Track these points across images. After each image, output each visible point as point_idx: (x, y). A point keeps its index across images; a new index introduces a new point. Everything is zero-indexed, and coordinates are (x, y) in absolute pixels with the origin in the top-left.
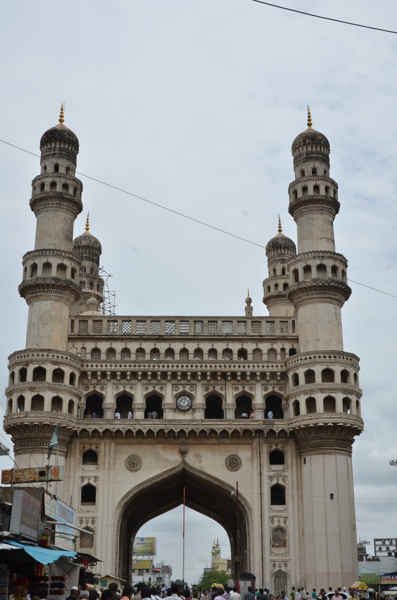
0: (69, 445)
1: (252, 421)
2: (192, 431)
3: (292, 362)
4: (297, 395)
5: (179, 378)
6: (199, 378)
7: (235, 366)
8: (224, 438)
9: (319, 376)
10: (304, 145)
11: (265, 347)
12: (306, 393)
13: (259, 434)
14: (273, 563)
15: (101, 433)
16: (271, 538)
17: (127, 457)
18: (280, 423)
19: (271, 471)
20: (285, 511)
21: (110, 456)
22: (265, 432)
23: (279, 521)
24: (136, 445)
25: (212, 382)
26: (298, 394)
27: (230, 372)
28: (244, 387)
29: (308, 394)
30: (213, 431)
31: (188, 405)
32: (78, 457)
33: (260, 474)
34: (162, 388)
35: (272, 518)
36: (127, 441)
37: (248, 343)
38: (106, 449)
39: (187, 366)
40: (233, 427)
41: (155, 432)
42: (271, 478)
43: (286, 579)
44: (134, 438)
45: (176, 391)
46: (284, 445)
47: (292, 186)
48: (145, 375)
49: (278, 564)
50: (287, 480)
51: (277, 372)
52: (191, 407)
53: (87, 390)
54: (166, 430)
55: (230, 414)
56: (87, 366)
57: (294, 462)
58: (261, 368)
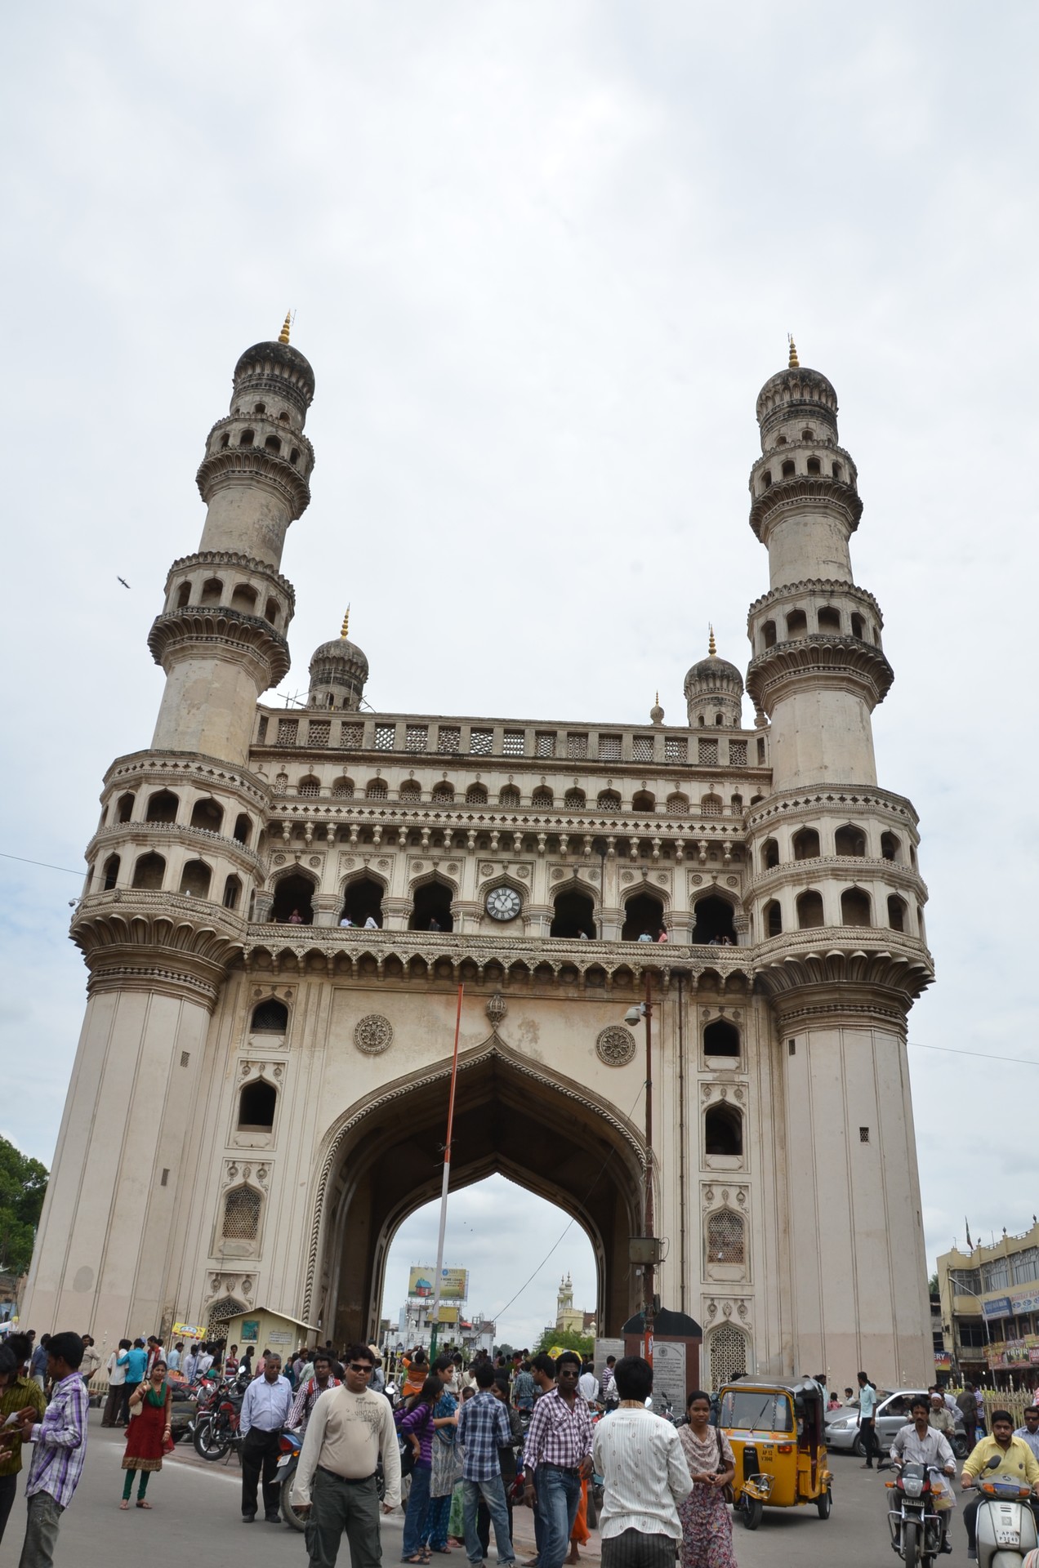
0: (223, 987)
1: (663, 948)
2: (519, 966)
3: (762, 816)
4: (773, 887)
5: (494, 844)
6: (542, 847)
7: (625, 825)
8: (594, 986)
9: (830, 842)
10: (784, 390)
11: (695, 791)
12: (799, 880)
13: (680, 982)
14: (709, 1302)
15: (299, 959)
16: (706, 1237)
17: (359, 1021)
18: (732, 955)
19: (707, 1069)
20: (741, 1171)
21: (317, 1016)
22: (696, 975)
23: (725, 1196)
24: (383, 994)
25: (571, 859)
26: (776, 886)
27: (615, 837)
28: (645, 875)
29: (802, 884)
30: (569, 969)
31: (512, 909)
32: (242, 1014)
33: (681, 1077)
34: (452, 868)
35: (708, 1186)
36: (362, 982)
37: (656, 780)
38: (311, 1000)
39: (515, 820)
40: (619, 960)
41: (430, 962)
42: (707, 1087)
43: (743, 1346)
44: (378, 977)
45: (486, 875)
46: (739, 1010)
47: (759, 467)
48: (415, 835)
49: (722, 1305)
50: (745, 1093)
51: (725, 841)
52: (518, 915)
53: (281, 864)
54: (456, 958)
55: (611, 932)
56: (284, 809)
57: (765, 1051)
58: (686, 830)
